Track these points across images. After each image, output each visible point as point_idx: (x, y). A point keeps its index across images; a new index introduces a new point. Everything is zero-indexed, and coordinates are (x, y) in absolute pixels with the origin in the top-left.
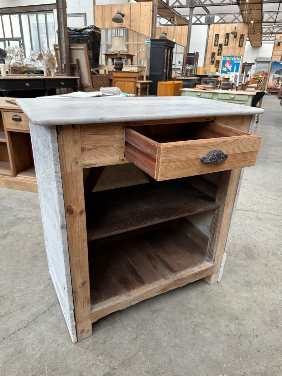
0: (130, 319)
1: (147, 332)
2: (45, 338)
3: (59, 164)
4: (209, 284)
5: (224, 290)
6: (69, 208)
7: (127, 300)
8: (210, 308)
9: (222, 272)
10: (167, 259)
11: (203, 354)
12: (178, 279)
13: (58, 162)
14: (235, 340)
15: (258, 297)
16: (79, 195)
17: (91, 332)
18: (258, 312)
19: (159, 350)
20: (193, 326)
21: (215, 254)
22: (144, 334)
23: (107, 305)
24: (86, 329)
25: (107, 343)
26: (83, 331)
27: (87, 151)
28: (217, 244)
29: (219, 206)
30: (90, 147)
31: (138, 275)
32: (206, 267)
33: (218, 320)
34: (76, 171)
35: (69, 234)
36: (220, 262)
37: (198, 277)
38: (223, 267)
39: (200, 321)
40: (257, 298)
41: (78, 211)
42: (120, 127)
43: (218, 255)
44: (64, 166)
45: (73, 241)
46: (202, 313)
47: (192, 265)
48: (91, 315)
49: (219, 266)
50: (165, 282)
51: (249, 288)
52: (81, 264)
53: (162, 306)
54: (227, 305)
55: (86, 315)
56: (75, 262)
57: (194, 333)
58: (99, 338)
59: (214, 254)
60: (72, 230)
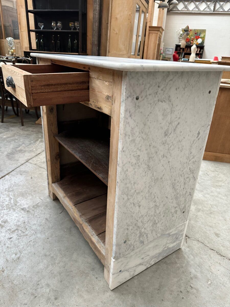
8: (71, 273)
9: (111, 279)
26: (51, 192)
38: (111, 274)
49: (109, 266)
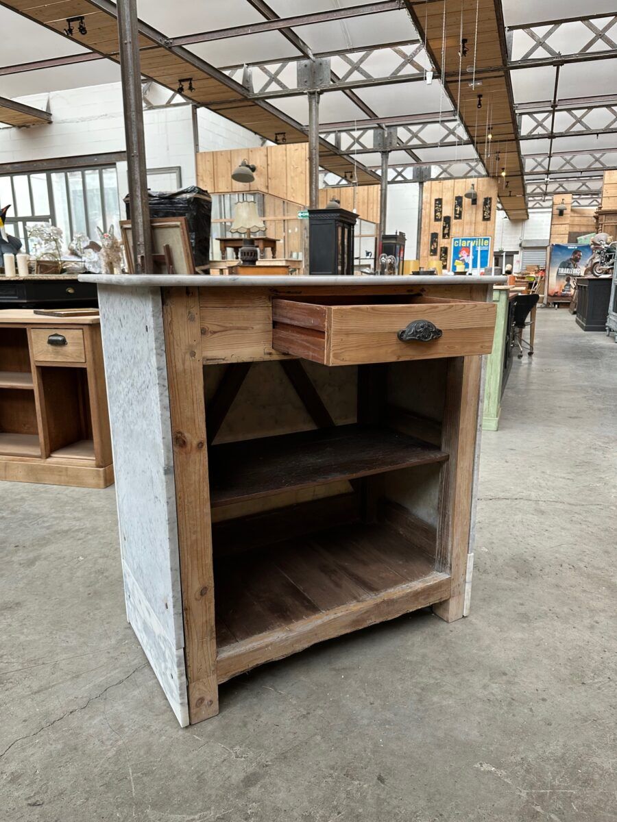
0: (293, 685)
1: (328, 704)
2: (125, 724)
3: (165, 354)
4: (447, 622)
5: (476, 629)
6: (179, 435)
7: (286, 640)
8: (450, 660)
9: (470, 594)
10: (360, 571)
11: (440, 734)
12: (384, 602)
13: (162, 350)
14: (501, 708)
15: (543, 637)
16: (196, 413)
17: (216, 705)
18: (545, 661)
19: (353, 732)
20: (419, 691)
21: (452, 554)
22: (321, 708)
23: (247, 647)
24: (208, 698)
25: (249, 726)
26: (202, 702)
27: (209, 335)
28: (453, 533)
29: (449, 455)
30: (216, 328)
31: (305, 598)
32: (436, 580)
33: (468, 678)
34: (192, 369)
35: (179, 486)
36: (462, 571)
37: (423, 601)
38: (471, 584)
39: (432, 681)
40: (542, 639)
41: (195, 443)
42: (264, 297)
43: (457, 555)
44: (173, 358)
45: (186, 501)
46: (434, 668)
47: (409, 579)
48: (218, 666)
49: (462, 580)
50: (359, 607)
51: (525, 625)
52: (199, 549)
53: (355, 661)
54: (483, 653)
55: (208, 663)
56: (189, 543)
57: (420, 701)
58: (233, 719)
59: (449, 555)
60: (184, 478)
